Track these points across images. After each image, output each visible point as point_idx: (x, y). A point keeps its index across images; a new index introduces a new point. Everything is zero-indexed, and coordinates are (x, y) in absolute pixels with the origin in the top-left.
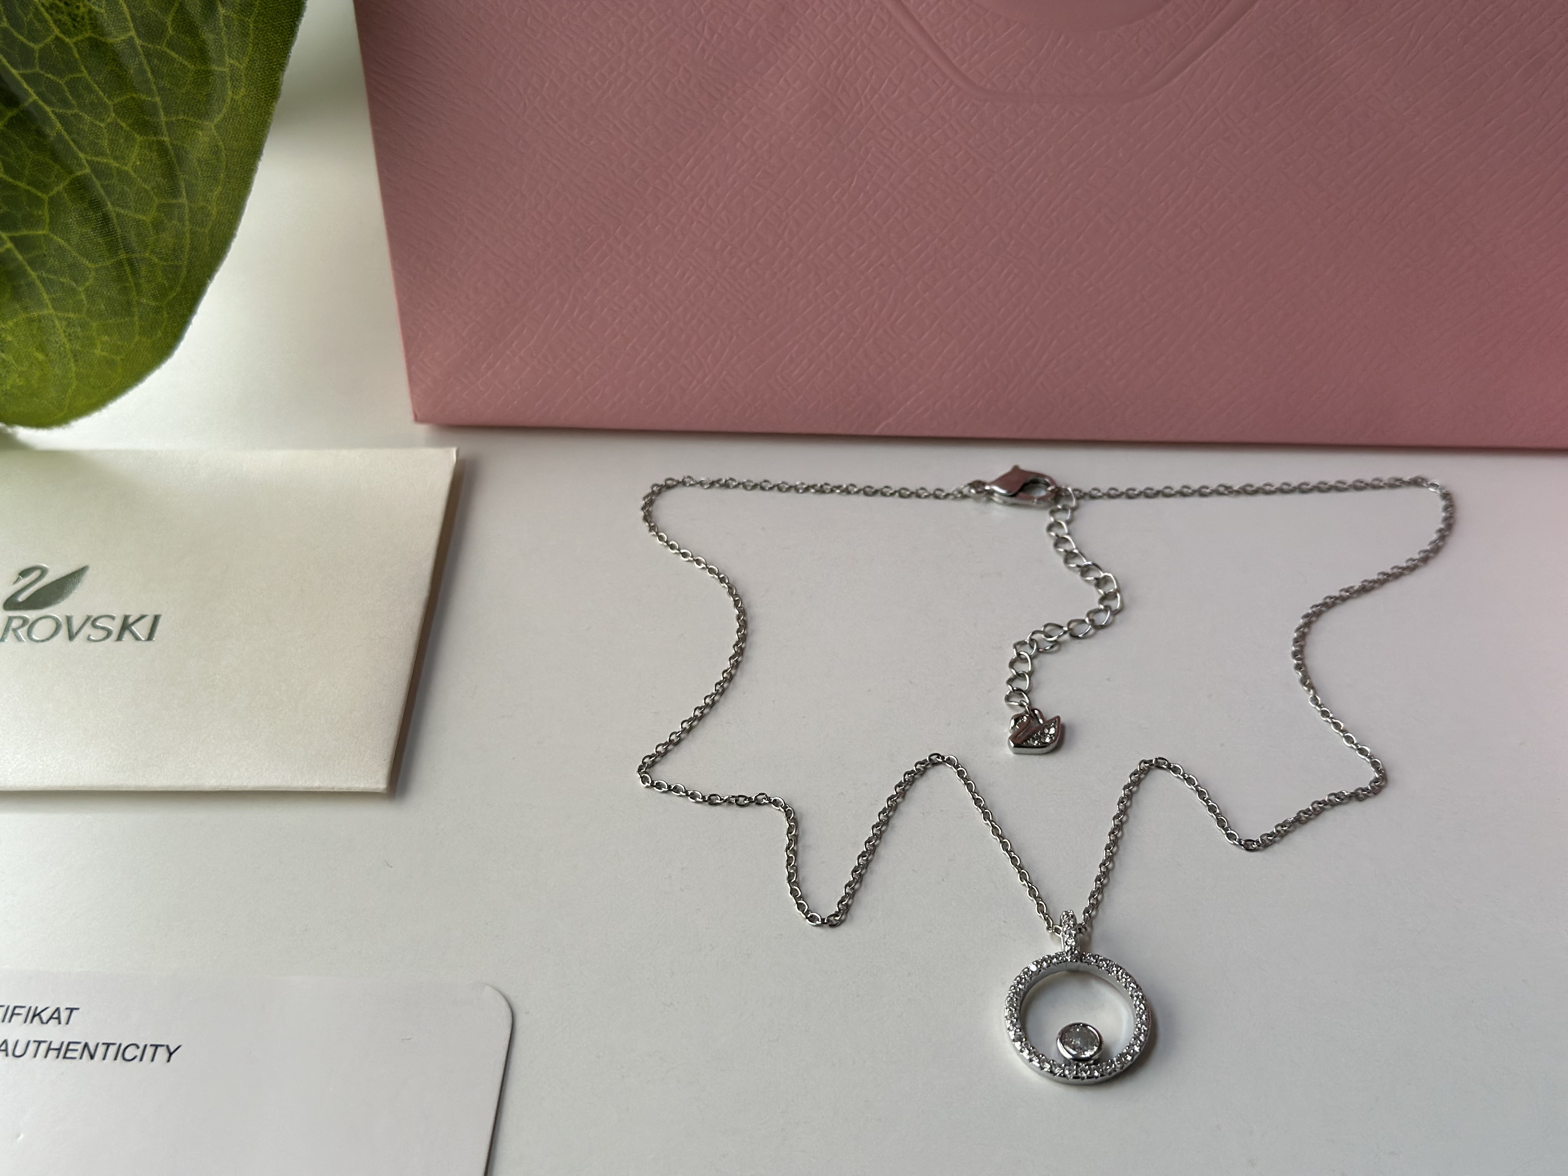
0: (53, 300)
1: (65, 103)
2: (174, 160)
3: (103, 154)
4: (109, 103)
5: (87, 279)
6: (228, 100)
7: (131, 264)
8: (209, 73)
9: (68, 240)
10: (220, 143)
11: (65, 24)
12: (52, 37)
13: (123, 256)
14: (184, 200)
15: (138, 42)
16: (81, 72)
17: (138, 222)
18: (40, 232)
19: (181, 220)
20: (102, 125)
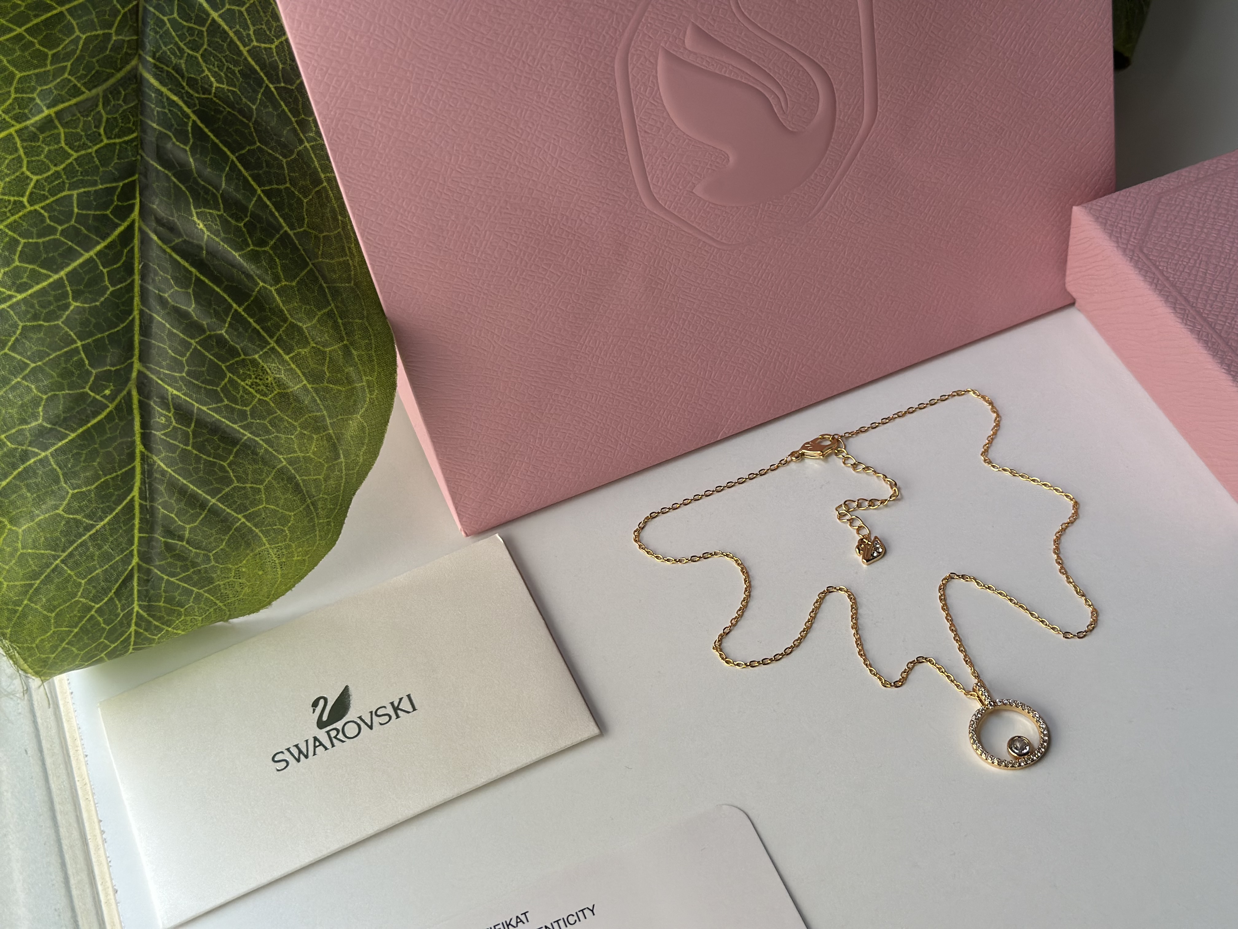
0: (269, 541)
1: (268, 432)
2: (336, 441)
3: (295, 452)
4: (296, 424)
5: (289, 522)
6: (368, 399)
7: (313, 504)
8: (355, 388)
9: (277, 506)
10: (365, 424)
11: (262, 390)
12: (256, 400)
13: (309, 501)
14: (342, 459)
15: (309, 386)
16: (276, 413)
17: (315, 480)
18: (261, 507)
19: (340, 470)
20: (293, 437)
